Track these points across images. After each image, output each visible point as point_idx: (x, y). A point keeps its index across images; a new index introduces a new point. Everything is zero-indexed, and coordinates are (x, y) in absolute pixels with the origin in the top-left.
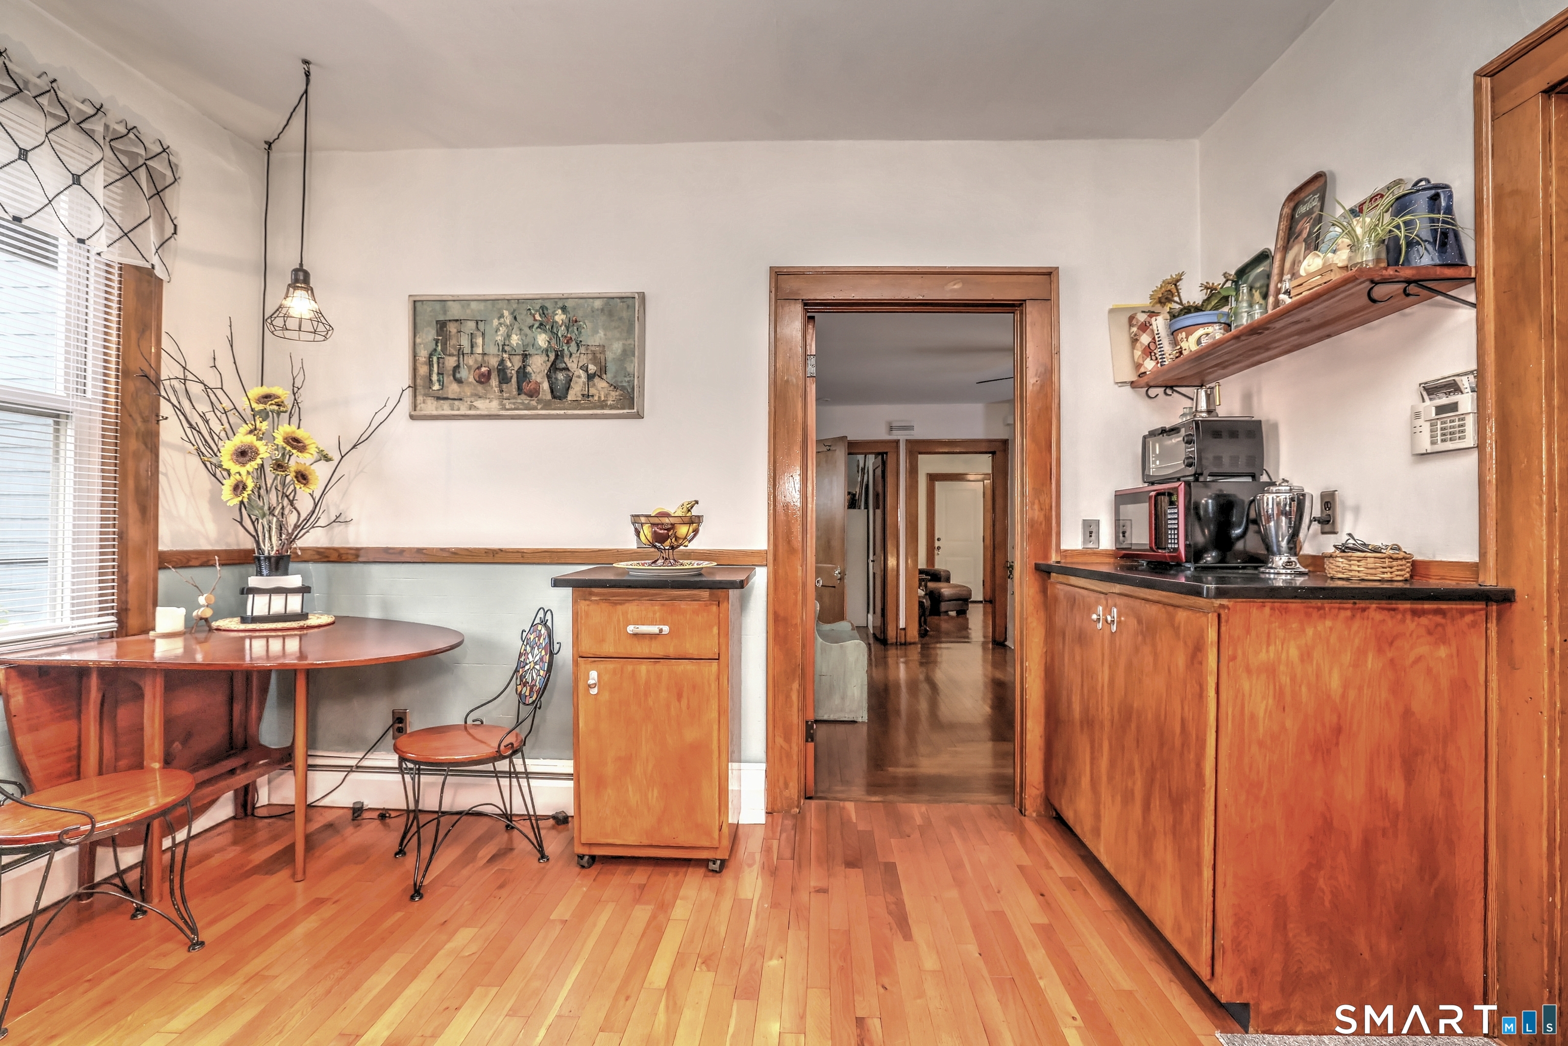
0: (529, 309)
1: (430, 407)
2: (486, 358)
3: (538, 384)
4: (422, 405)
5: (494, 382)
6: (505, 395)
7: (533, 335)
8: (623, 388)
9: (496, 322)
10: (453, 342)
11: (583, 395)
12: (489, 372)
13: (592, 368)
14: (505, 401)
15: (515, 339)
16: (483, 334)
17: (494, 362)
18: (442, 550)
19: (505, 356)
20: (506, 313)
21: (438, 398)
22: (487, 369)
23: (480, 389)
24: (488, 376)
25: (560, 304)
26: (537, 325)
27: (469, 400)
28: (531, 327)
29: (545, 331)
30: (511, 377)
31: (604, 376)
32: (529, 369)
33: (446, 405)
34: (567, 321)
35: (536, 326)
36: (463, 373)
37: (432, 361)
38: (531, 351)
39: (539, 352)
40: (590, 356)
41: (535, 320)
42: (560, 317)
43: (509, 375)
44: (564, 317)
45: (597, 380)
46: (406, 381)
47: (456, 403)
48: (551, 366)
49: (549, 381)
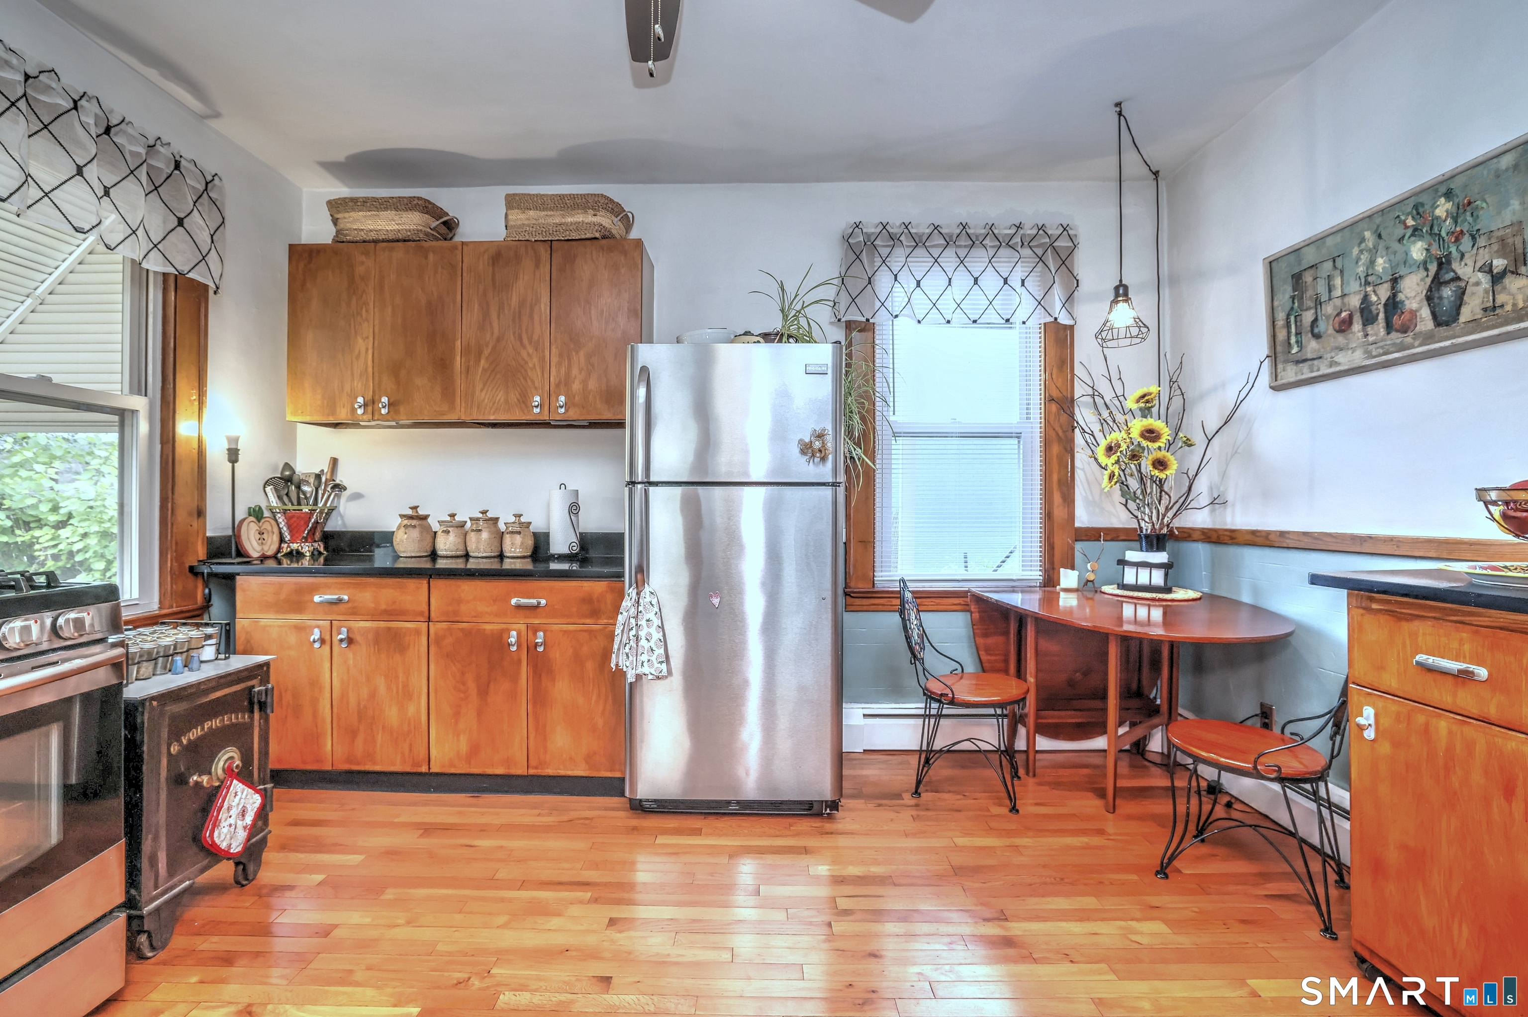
0: (1398, 216)
1: (1290, 374)
2: (1346, 300)
3: (1414, 313)
4: (1283, 373)
5: (1357, 326)
6: (1371, 339)
7: (1404, 249)
9: (1356, 251)
10: (1310, 293)
11: (1487, 308)
12: (1351, 316)
13: (1500, 264)
14: (1370, 347)
15: (1381, 263)
16: (1342, 272)
17: (1355, 302)
19: (1369, 289)
20: (1367, 234)
21: (1298, 362)
22: (1348, 312)
23: (1341, 339)
24: (1349, 322)
25: (1442, 190)
26: (1409, 232)
27: (1329, 356)
28: (1401, 240)
29: (1421, 237)
30: (1378, 314)
31: (1523, 270)
32: (1401, 297)
33: (1305, 367)
34: (1455, 210)
35: (1406, 237)
36: (1322, 326)
37: (1290, 322)
38: (1402, 271)
39: (1414, 268)
40: (1496, 247)
41: (1406, 227)
42: (1443, 209)
43: (1375, 312)
44: (1448, 205)
45: (1509, 280)
46: (1263, 349)
47: (1316, 362)
48: (1432, 282)
49: (1429, 305)
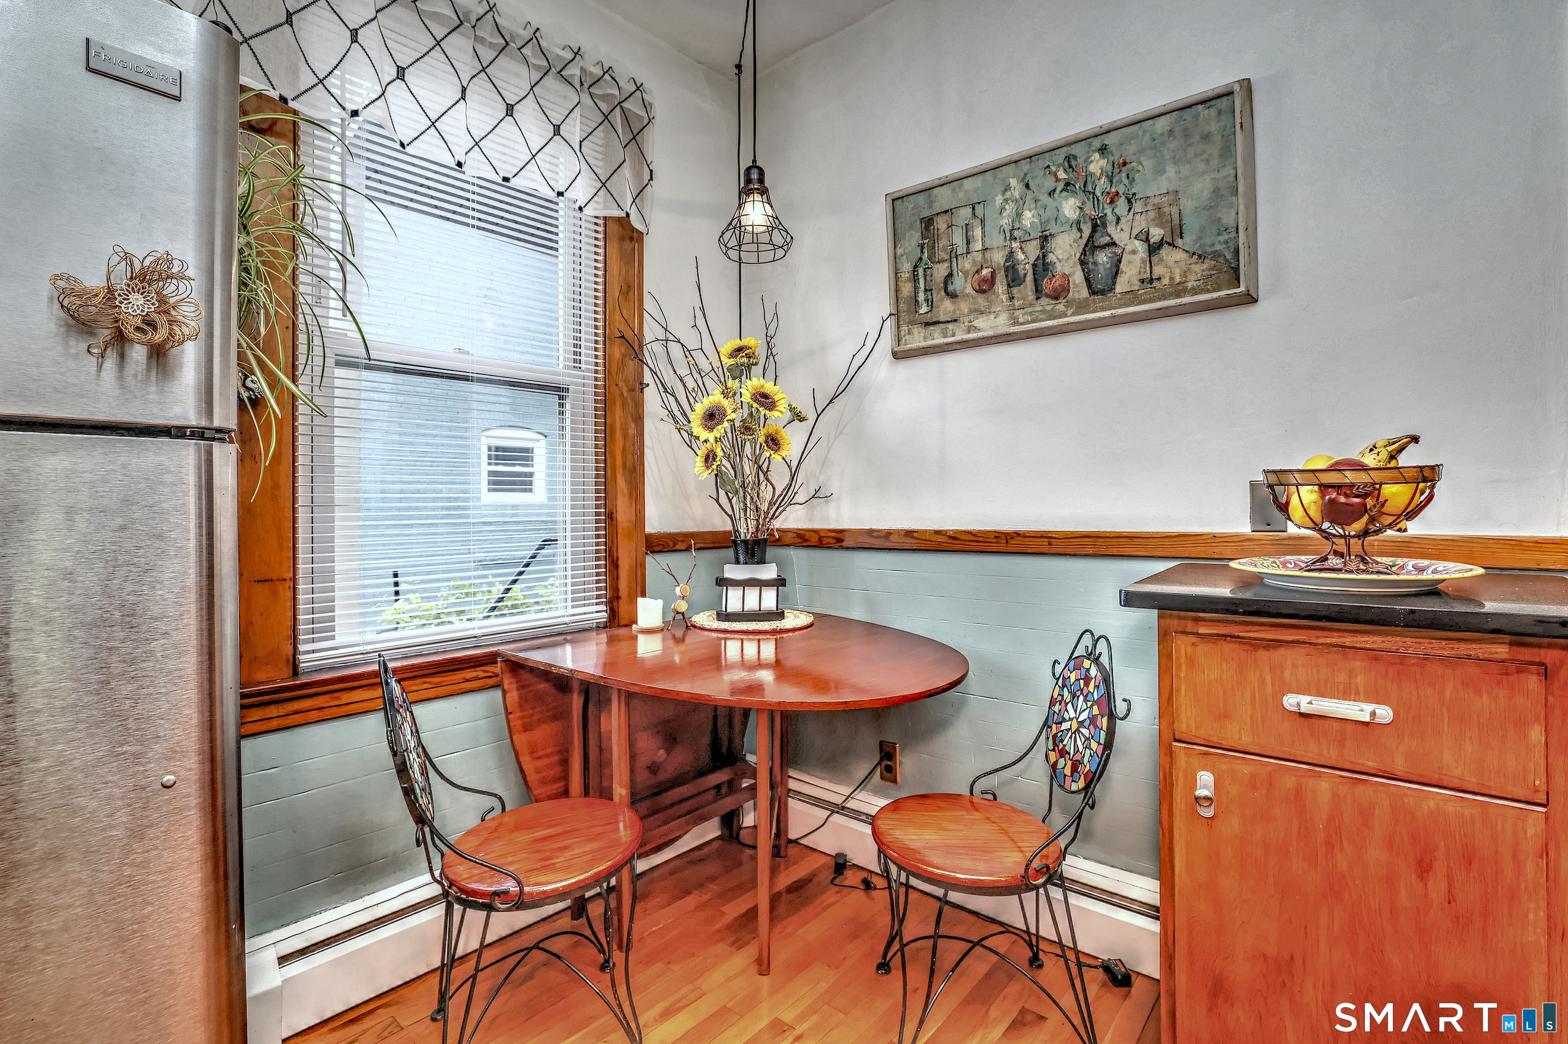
0: (1048, 166)
1: (917, 339)
2: (988, 255)
3: (1066, 277)
4: (907, 337)
5: (1000, 287)
6: (1017, 303)
7: (1055, 204)
8: (1216, 255)
9: (999, 199)
10: (943, 242)
11: (1142, 281)
12: (993, 274)
13: (1156, 234)
14: (1017, 313)
15: (1029, 217)
16: (983, 222)
17: (999, 258)
18: (937, 532)
19: (1015, 245)
20: (1013, 182)
21: (927, 324)
22: (990, 270)
23: (981, 300)
24: (991, 281)
25: (1097, 143)
26: (1061, 186)
27: (966, 319)
28: (1051, 193)
29: (1074, 194)
30: (1025, 275)
31: (1179, 242)
32: (1051, 257)
33: (936, 330)
34: (1109, 168)
35: (1058, 191)
36: (958, 283)
37: (918, 275)
38: (1053, 228)
39: (1067, 227)
40: (1152, 215)
41: (1057, 180)
42: (1098, 164)
43: (1022, 273)
44: (1103, 162)
45: (1165, 251)
46: (886, 308)
47: (950, 326)
48: (1086, 245)
49: (1083, 270)
